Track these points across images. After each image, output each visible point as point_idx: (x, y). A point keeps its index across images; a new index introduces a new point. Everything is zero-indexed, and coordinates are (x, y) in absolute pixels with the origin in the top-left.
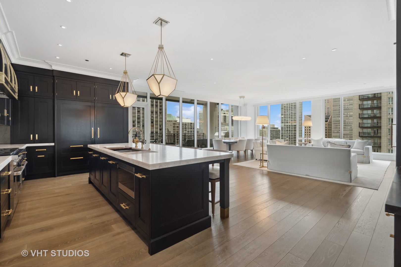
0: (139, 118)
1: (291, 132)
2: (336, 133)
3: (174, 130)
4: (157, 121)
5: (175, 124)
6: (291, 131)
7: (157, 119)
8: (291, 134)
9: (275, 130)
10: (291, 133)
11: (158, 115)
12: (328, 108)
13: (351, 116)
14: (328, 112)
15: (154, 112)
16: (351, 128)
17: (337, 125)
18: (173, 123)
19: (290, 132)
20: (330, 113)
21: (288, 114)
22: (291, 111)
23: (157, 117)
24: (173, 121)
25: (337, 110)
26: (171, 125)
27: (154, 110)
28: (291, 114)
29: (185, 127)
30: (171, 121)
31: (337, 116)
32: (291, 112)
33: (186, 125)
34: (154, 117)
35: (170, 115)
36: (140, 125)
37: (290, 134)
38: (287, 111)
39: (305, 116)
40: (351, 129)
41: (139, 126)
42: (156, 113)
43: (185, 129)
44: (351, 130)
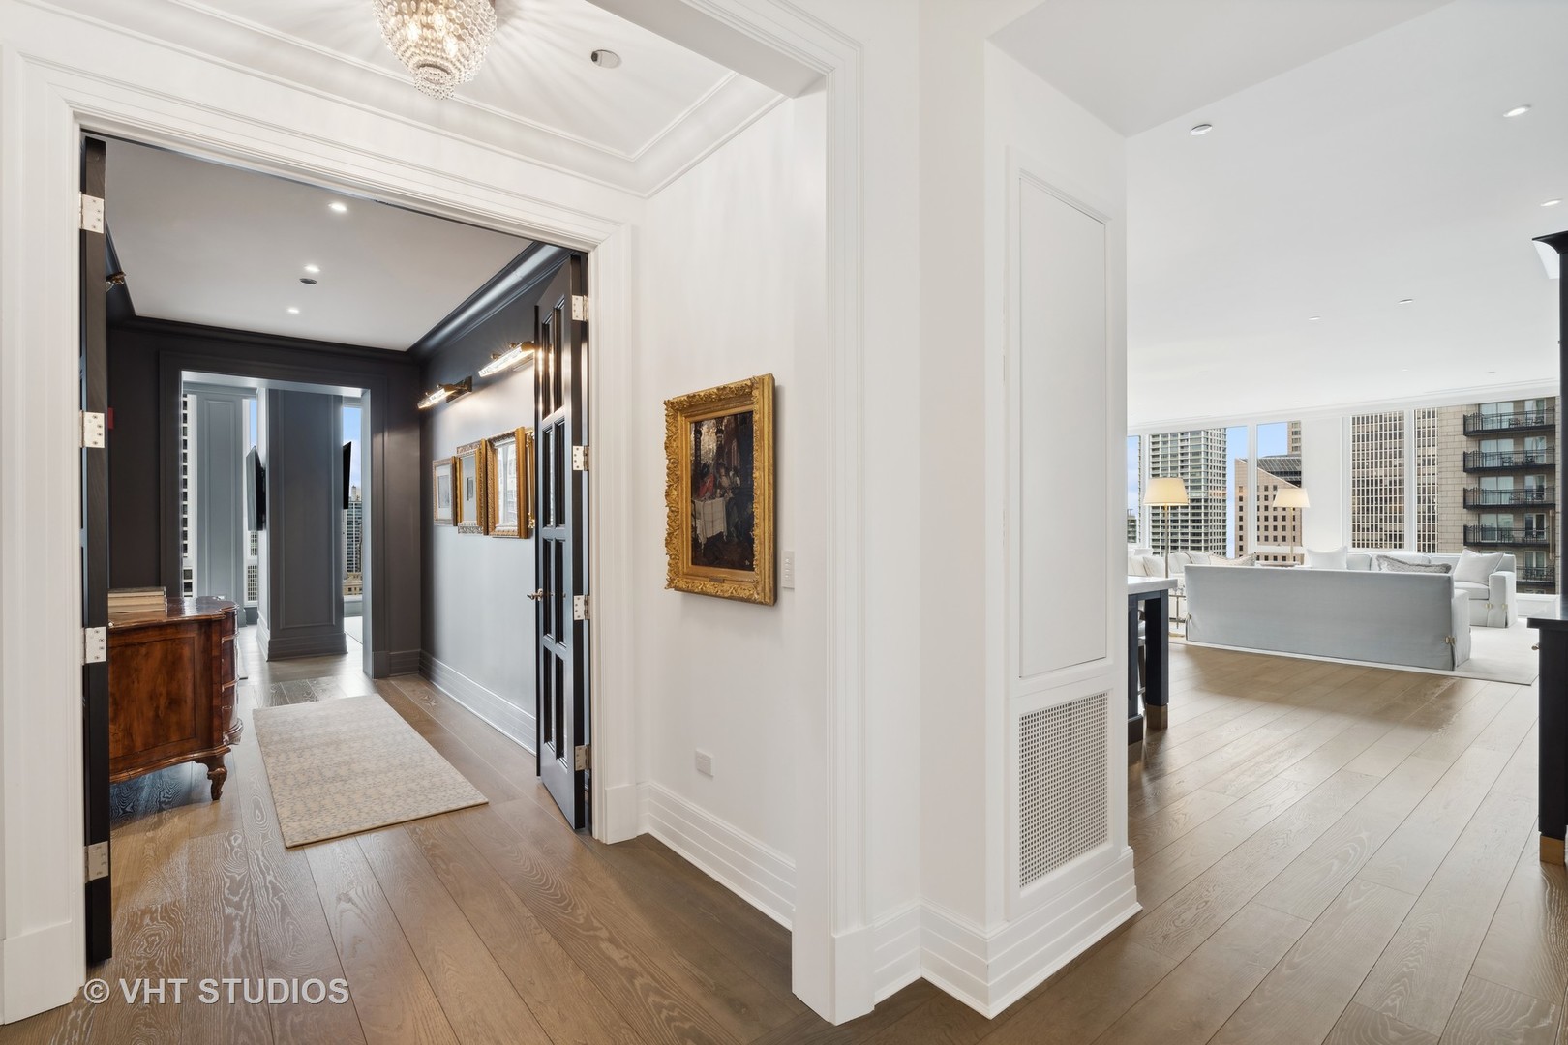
1: (1182, 527)
2: (1368, 529)
6: (1179, 524)
8: (1180, 537)
10: (1179, 530)
13: (1429, 460)
16: (1429, 512)
17: (1372, 499)
19: (1175, 528)
21: (1166, 456)
22: (1181, 441)
25: (1372, 436)
28: (1182, 454)
31: (1372, 462)
32: (1182, 447)
37: (1176, 534)
38: (1165, 443)
39: (1237, 461)
40: (1429, 516)
44: (1429, 519)
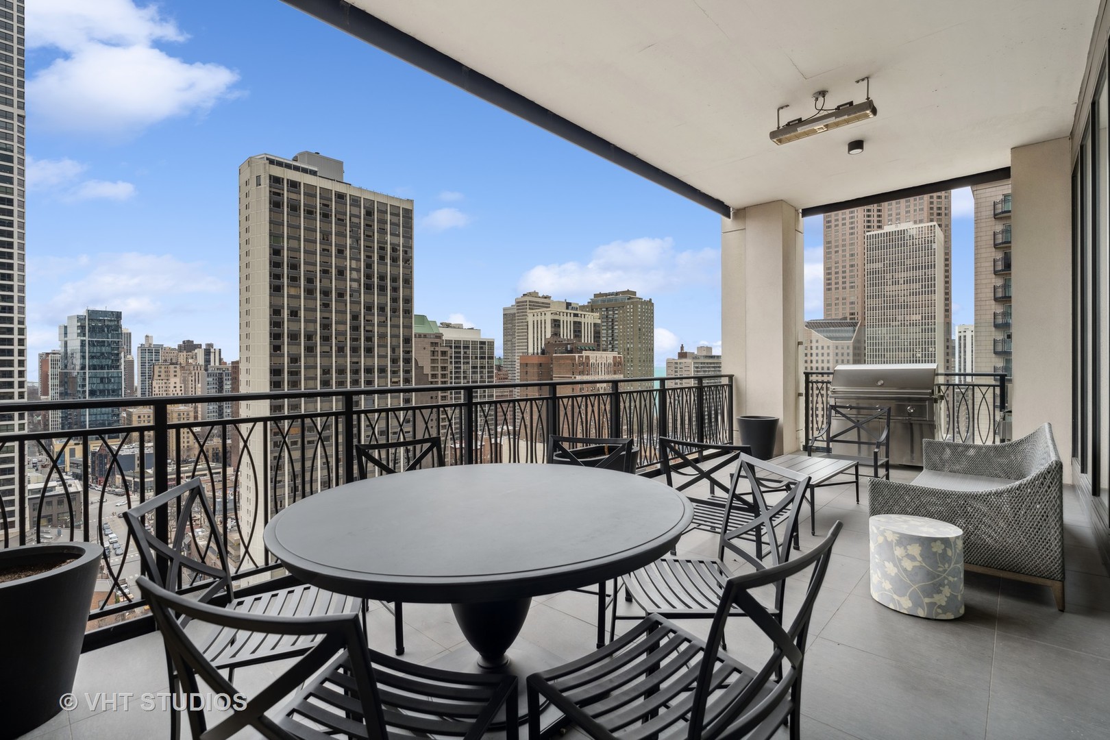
0: (326, 326)
3: (433, 361)
4: (382, 336)
5: (436, 343)
7: (383, 329)
9: (714, 363)
11: (387, 318)
12: (852, 303)
14: (852, 314)
15: (374, 307)
18: (432, 343)
20: (856, 316)
23: (382, 324)
24: (431, 334)
26: (424, 348)
27: (374, 301)
29: (465, 353)
30: (425, 336)
33: (468, 348)
34: (374, 324)
35: (422, 319)
36: (331, 348)
41: (327, 349)
42: (382, 309)
43: (465, 361)
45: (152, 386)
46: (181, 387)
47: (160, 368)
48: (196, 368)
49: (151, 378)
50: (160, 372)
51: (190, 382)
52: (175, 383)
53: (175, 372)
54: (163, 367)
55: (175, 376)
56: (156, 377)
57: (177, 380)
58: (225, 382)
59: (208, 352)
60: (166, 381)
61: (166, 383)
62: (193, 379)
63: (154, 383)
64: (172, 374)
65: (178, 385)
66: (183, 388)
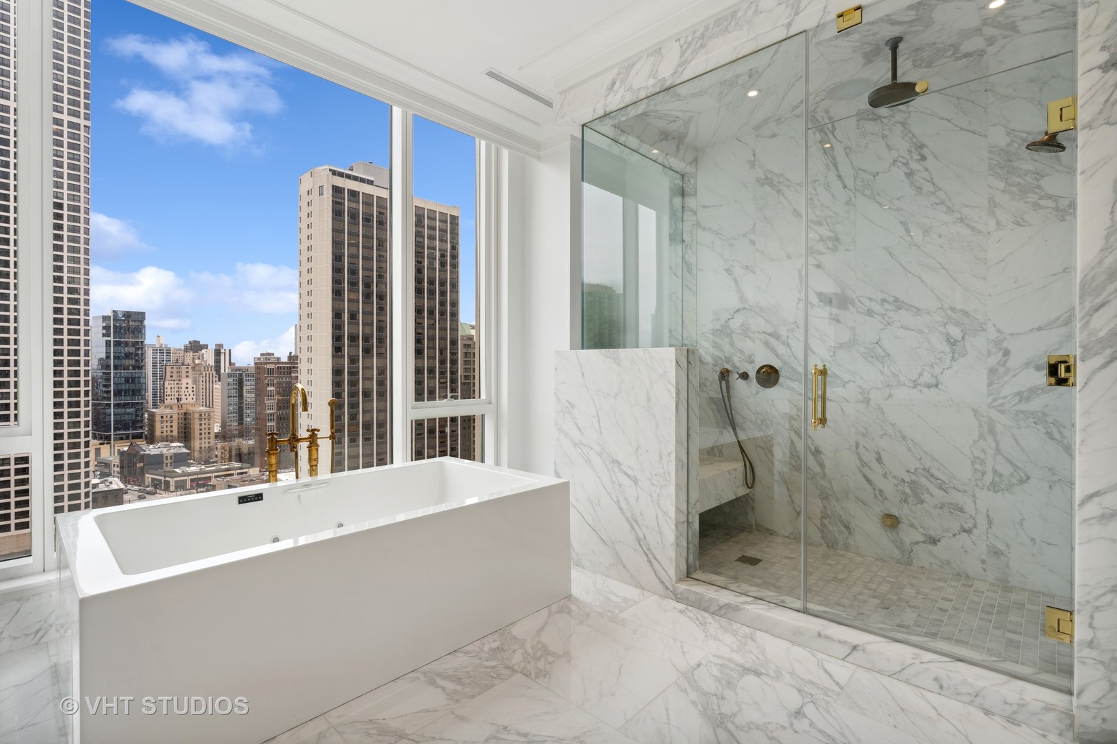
45: (164, 387)
46: (193, 388)
47: (172, 368)
48: (206, 369)
49: (163, 378)
50: (172, 372)
51: (201, 383)
52: (187, 384)
53: (187, 372)
54: (175, 367)
55: (187, 376)
56: (168, 377)
57: (190, 381)
58: (245, 383)
59: (218, 353)
60: (178, 382)
61: (177, 384)
62: (204, 379)
63: (166, 383)
64: (184, 374)
65: (190, 386)
66: (194, 389)
